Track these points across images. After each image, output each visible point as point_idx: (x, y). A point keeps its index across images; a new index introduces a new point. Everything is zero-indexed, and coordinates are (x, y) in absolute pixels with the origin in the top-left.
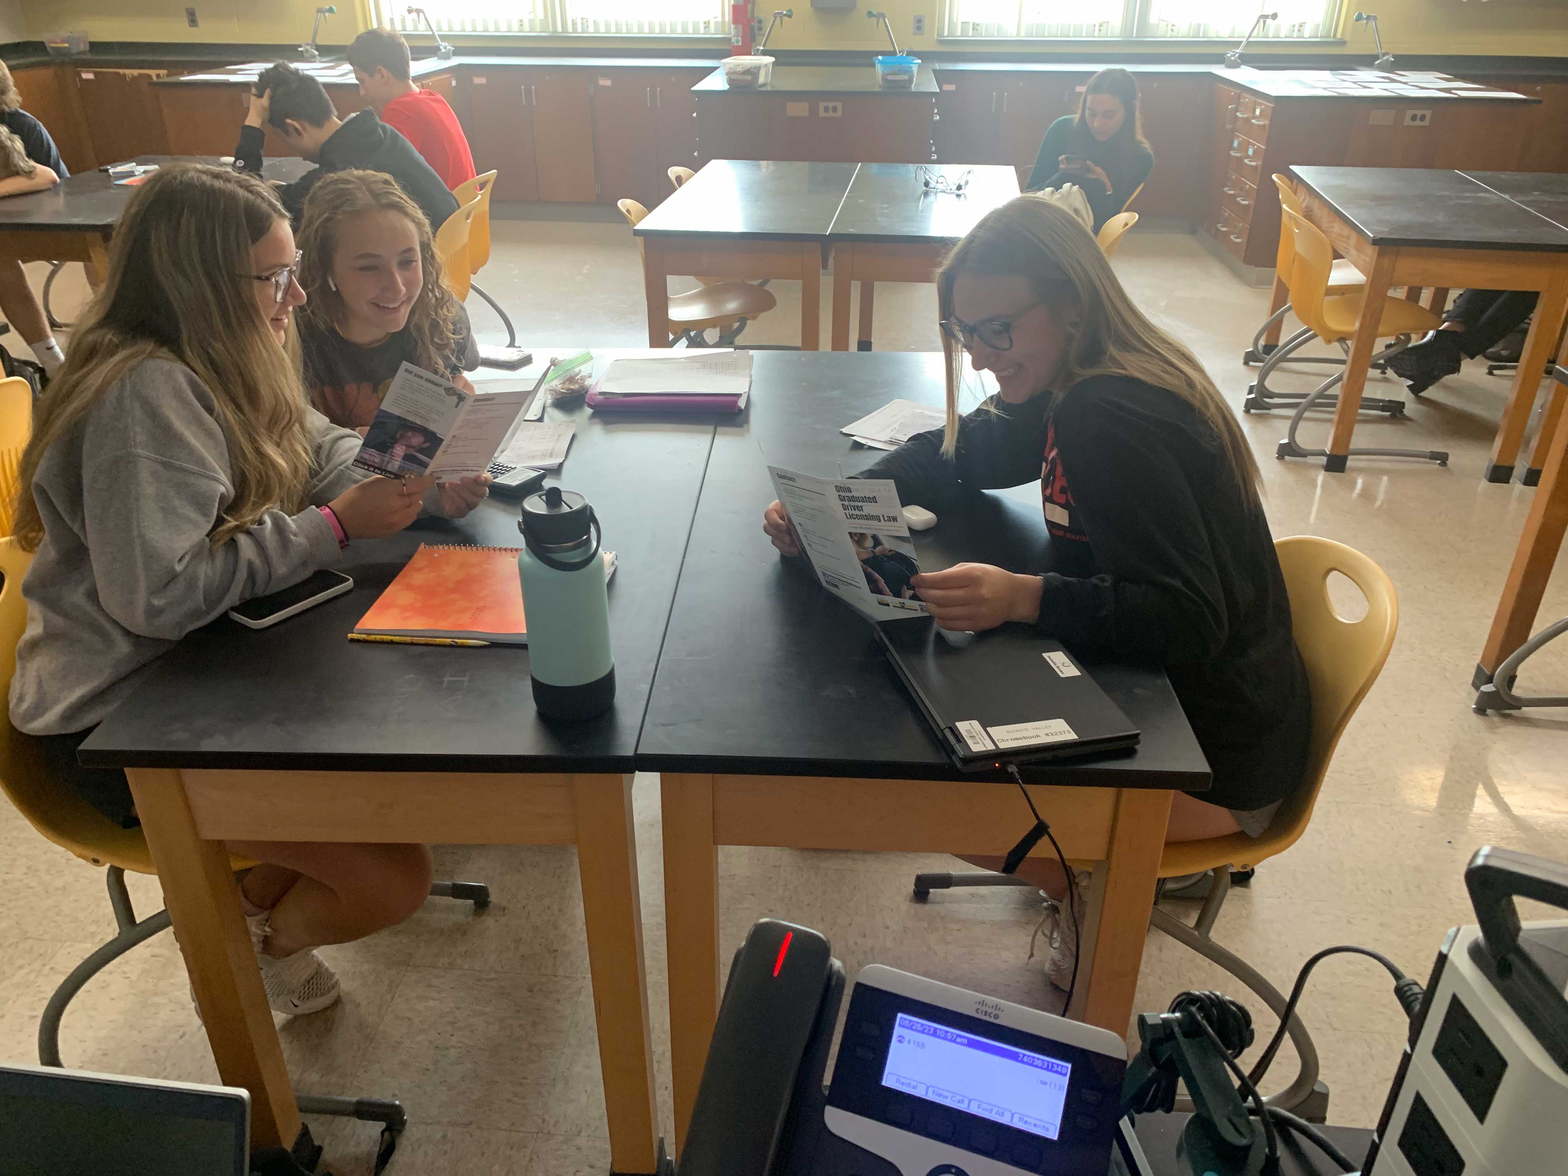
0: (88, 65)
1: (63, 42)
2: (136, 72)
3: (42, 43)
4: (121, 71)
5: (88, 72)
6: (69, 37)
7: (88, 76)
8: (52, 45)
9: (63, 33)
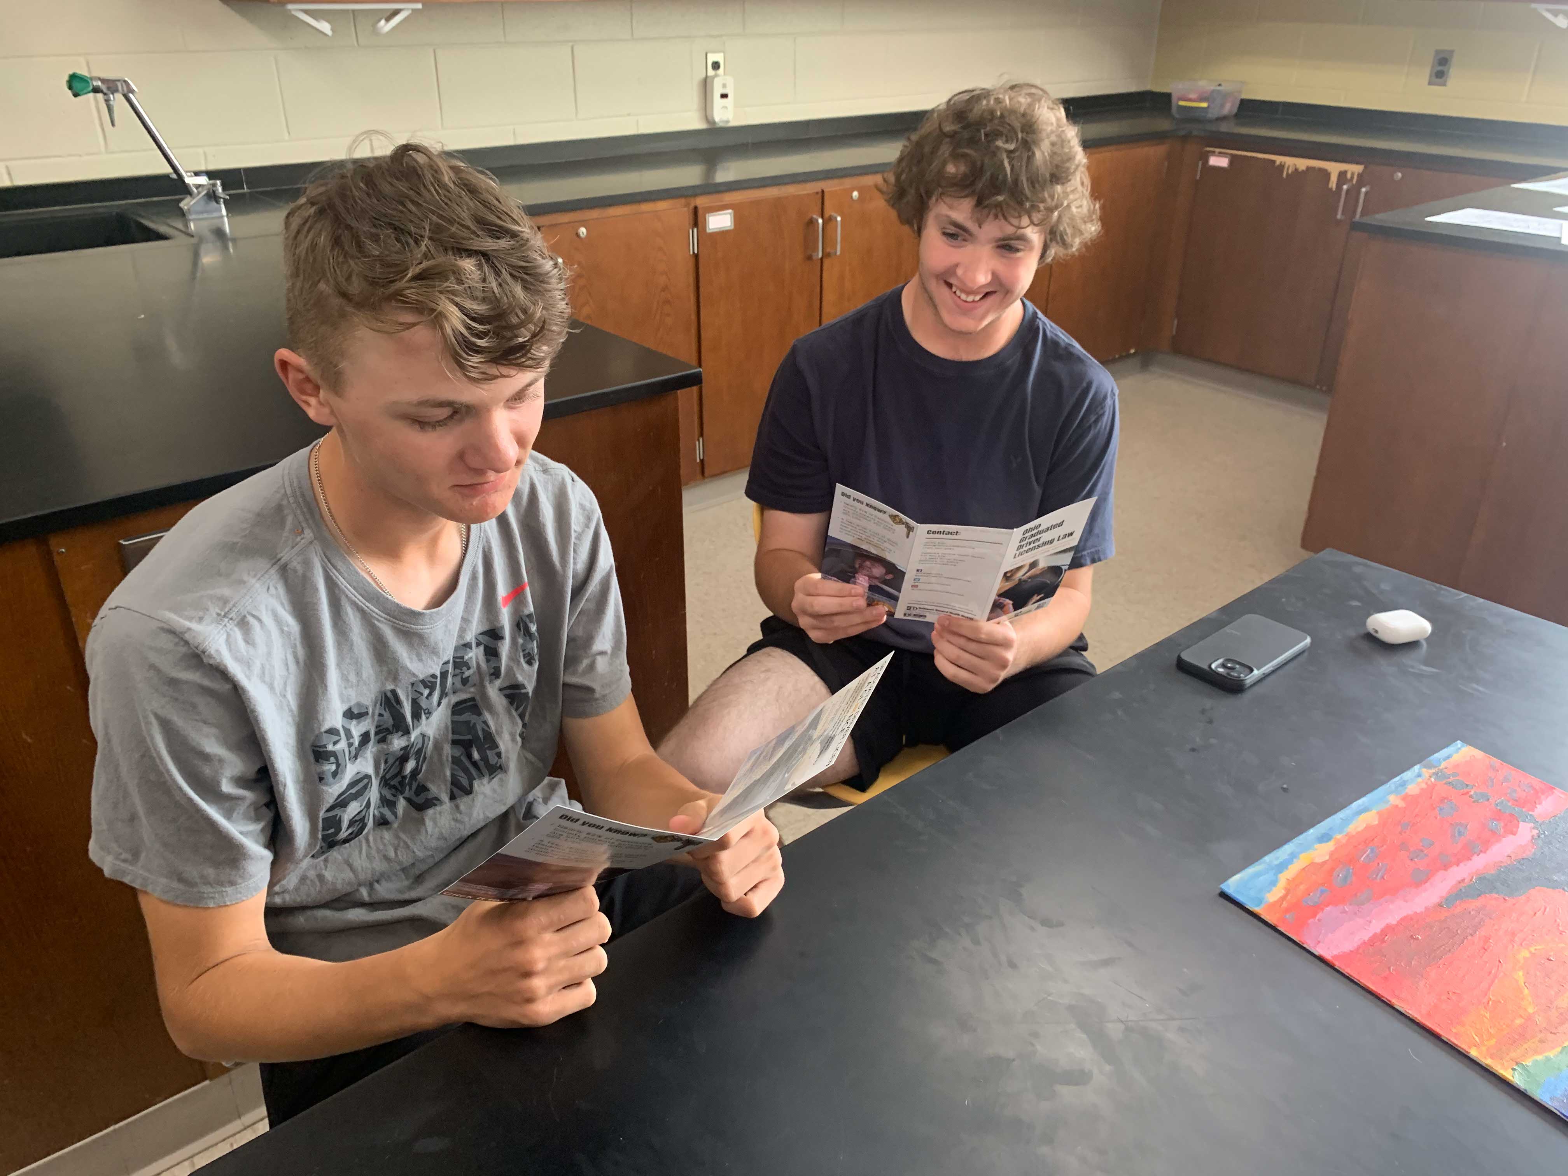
0: (1223, 142)
1: (1201, 99)
2: (1302, 164)
3: (1168, 96)
4: (1279, 159)
5: (1221, 154)
6: (1213, 91)
7: (1219, 161)
8: (1182, 103)
9: (1205, 84)
